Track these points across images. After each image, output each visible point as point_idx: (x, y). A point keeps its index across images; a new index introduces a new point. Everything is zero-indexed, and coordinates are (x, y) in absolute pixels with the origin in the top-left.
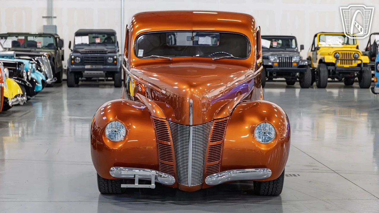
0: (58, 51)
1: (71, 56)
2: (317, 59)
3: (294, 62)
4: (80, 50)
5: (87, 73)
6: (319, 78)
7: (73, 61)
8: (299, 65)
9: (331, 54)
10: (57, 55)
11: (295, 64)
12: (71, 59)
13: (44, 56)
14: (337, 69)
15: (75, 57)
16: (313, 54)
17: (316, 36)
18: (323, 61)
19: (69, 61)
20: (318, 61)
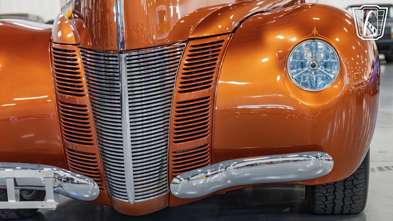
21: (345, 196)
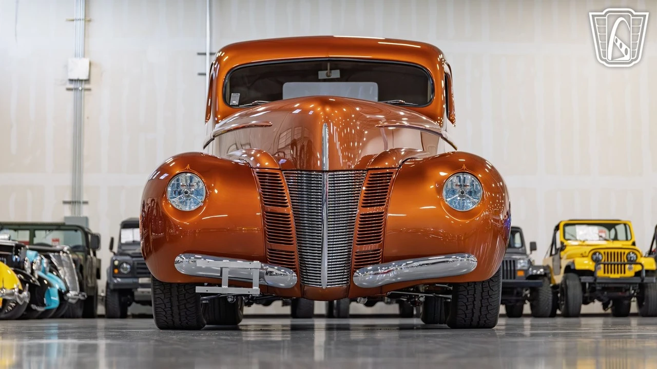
0: (89, 257)
1: (113, 261)
2: (561, 267)
3: (520, 270)
4: (130, 252)
5: (143, 292)
6: (565, 299)
7: (116, 271)
8: (528, 275)
9: (587, 254)
10: (88, 263)
11: (520, 274)
12: (113, 267)
13: (64, 252)
14: (598, 281)
15: (121, 263)
16: (553, 260)
17: (557, 228)
18: (572, 267)
19: (109, 271)
20: (563, 270)
21: (482, 306)
